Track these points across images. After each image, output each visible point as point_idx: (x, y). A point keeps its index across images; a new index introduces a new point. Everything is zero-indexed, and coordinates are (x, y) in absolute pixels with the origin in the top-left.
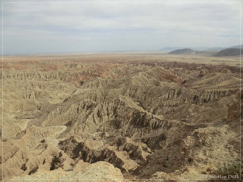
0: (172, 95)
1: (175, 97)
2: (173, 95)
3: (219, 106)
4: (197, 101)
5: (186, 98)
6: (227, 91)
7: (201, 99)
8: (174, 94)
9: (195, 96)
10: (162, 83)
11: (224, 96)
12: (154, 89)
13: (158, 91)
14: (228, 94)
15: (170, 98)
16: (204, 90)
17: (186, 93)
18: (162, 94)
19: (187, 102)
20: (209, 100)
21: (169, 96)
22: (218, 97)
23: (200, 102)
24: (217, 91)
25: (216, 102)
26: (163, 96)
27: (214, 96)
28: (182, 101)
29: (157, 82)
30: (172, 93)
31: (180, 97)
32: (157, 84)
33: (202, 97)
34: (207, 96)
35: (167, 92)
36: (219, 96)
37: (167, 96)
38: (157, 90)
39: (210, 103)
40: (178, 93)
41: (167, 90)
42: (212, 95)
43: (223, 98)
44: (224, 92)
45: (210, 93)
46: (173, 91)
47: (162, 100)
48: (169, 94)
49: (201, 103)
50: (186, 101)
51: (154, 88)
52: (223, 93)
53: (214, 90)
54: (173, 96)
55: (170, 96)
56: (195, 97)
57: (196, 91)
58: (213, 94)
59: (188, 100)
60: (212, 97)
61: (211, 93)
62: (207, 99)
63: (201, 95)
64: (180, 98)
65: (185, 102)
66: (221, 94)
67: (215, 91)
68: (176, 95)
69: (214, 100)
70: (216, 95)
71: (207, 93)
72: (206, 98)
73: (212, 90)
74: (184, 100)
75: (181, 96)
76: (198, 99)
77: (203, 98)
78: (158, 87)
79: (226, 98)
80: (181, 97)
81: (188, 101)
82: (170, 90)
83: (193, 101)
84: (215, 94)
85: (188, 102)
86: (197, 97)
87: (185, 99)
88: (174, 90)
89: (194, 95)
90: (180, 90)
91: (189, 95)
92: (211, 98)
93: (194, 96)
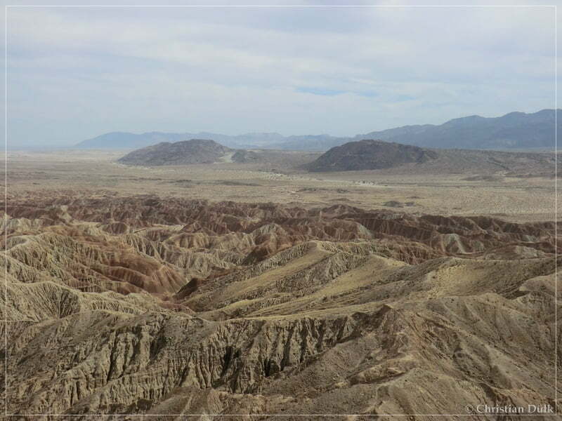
0: (126, 356)
1: (144, 364)
2: (131, 352)
3: (323, 385)
4: (236, 372)
5: (192, 365)
6: (350, 317)
7: (253, 362)
8: (137, 348)
9: (229, 349)
10: (86, 301)
11: (340, 340)
12: (47, 332)
13: (66, 340)
14: (351, 330)
15: (120, 372)
16: (263, 322)
17: (187, 340)
18: (82, 356)
19: (195, 380)
20: (285, 362)
21: (113, 363)
22: (318, 346)
23: (249, 374)
24: (312, 322)
25: (311, 367)
26: (87, 365)
27: (304, 346)
28: (172, 379)
29: (66, 295)
30: (127, 348)
31: (163, 361)
32: (65, 306)
33: (254, 353)
34: (275, 345)
35: (105, 342)
36: (320, 340)
37: (107, 361)
38: (59, 335)
39: (288, 374)
40: (152, 345)
41: (107, 330)
42: (293, 340)
43: (336, 348)
44: (339, 324)
45: (286, 333)
46: (130, 336)
47: (83, 382)
48: (114, 349)
49: (252, 381)
50: (192, 380)
51: (43, 329)
52: (333, 328)
53: (299, 317)
54: (133, 358)
55: (120, 362)
56: (227, 358)
57: (229, 329)
58: (299, 336)
59: (197, 372)
60: (295, 347)
61: (291, 331)
62: (276, 359)
63: (252, 343)
64: (162, 366)
65: (187, 384)
66: (329, 334)
67: (304, 323)
68: (145, 353)
69: (301, 360)
70: (308, 338)
71: (272, 334)
72: (273, 355)
73: (292, 318)
74: (183, 375)
75: (166, 354)
76: (241, 365)
77: (260, 358)
78: (66, 322)
79: (345, 348)
80: (169, 362)
81: (198, 376)
82: (119, 332)
83: (222, 375)
84: (304, 333)
85: (200, 382)
86: (237, 355)
87: (187, 369)
88: (137, 331)
89: (222, 344)
90: (162, 330)
91: (201, 349)
92: (291, 352)
93: (223, 353)
